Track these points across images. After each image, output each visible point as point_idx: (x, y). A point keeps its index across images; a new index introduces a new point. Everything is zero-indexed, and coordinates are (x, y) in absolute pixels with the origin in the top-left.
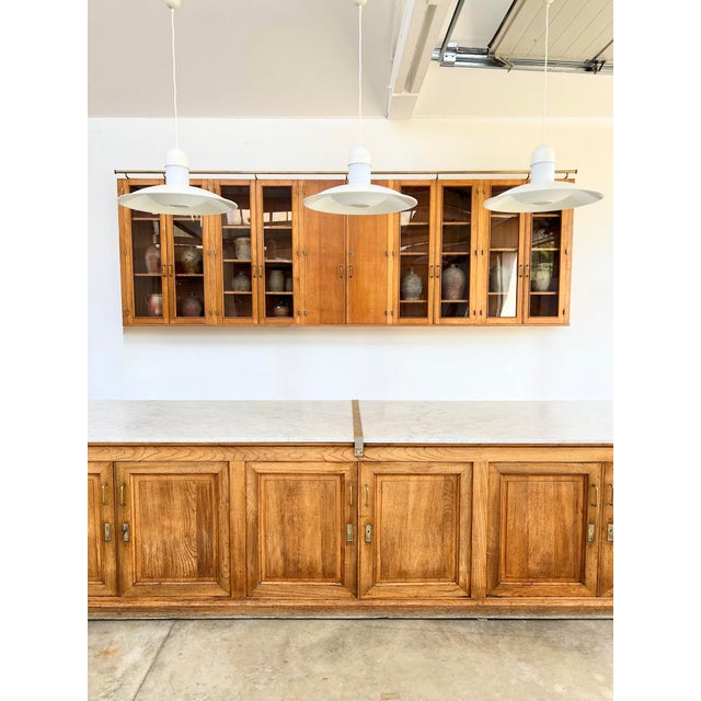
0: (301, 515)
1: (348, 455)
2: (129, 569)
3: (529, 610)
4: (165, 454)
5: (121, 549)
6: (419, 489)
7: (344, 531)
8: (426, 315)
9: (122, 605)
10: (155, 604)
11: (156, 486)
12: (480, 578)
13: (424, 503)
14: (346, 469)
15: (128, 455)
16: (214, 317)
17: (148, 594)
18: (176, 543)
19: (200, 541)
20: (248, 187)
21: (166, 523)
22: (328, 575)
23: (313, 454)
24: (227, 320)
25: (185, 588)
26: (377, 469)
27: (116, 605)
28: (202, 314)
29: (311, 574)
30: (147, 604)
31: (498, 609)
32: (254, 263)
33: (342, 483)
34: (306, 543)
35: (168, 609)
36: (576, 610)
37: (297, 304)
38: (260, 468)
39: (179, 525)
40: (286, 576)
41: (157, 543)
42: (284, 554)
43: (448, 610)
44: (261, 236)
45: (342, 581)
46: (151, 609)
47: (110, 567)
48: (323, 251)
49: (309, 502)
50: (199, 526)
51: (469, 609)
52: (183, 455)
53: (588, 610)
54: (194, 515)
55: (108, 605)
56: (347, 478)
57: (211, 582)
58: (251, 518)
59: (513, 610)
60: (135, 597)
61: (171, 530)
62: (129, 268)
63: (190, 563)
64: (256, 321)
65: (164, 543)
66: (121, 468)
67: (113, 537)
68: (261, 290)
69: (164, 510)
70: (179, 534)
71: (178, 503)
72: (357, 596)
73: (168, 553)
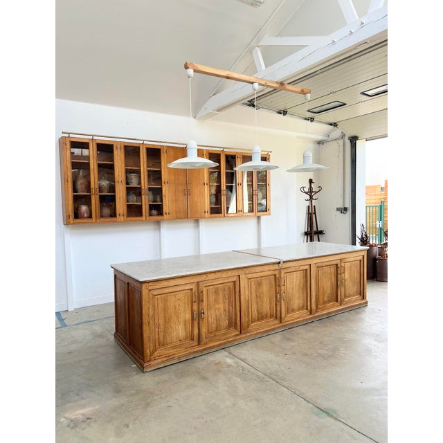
0: (262, 294)
1: (277, 267)
2: (204, 330)
3: (326, 314)
4: (218, 275)
5: (201, 322)
6: (297, 276)
7: (276, 297)
8: (221, 213)
9: (202, 348)
10: (215, 344)
11: (213, 290)
12: (314, 307)
13: (298, 283)
14: (277, 273)
15: (204, 278)
16: (122, 217)
17: (211, 340)
18: (221, 315)
19: (229, 312)
20: (139, 147)
21: (217, 306)
22: (271, 316)
23: (267, 268)
24: (129, 219)
25: (225, 334)
26: (286, 271)
27: (200, 348)
28: (115, 216)
29: (266, 317)
30: (212, 344)
31: (319, 316)
32: (143, 188)
33: (275, 278)
34: (265, 305)
35: (220, 345)
36: (337, 311)
37: (165, 209)
38: (250, 276)
39: (221, 306)
40: (258, 320)
41: (214, 316)
42: (258, 311)
43: (307, 320)
44: (146, 174)
45: (276, 318)
46: (214, 347)
47: (196, 332)
48: (176, 182)
49: (265, 288)
50: (229, 306)
51: (312, 318)
52: (224, 275)
53: (340, 310)
54: (227, 301)
55: (195, 350)
56: (277, 276)
57: (232, 329)
58: (247, 298)
59: (323, 315)
60: (206, 344)
61: (219, 309)
62: (70, 190)
63: (225, 323)
64: (144, 219)
65: (216, 316)
66: (202, 286)
67: (197, 317)
68: (147, 201)
69: (216, 301)
70: (222, 311)
71: (221, 296)
72: (281, 322)
73: (217, 320)
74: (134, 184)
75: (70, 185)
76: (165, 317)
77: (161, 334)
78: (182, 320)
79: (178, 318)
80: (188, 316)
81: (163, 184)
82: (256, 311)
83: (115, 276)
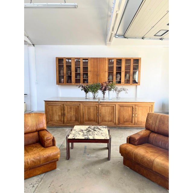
0: (91, 112)
1: (97, 103)
2: (66, 120)
3: (124, 127)
4: (71, 103)
5: (64, 117)
6: (108, 108)
7: (97, 114)
11: (69, 108)
12: (117, 122)
13: (109, 110)
14: (97, 105)
15: (65, 103)
16: (73, 83)
17: (68, 124)
19: (76, 116)
20: (80, 59)
21: (71, 113)
22: (94, 121)
23: (92, 103)
24: (76, 84)
26: (102, 105)
27: (64, 125)
28: (71, 83)
29: (92, 121)
31: (119, 126)
32: (81, 73)
33: (97, 107)
34: (91, 116)
35: (71, 126)
36: (131, 127)
37: (89, 81)
38: (84, 105)
39: (73, 113)
40: (88, 121)
41: (69, 116)
42: (88, 118)
43: (112, 126)
44: (82, 68)
45: (96, 122)
46: (68, 126)
47: (62, 119)
48: (94, 71)
49: (92, 110)
51: (115, 126)
52: (73, 103)
53: (133, 127)
54: (75, 112)
57: (77, 122)
58: (83, 112)
59: (122, 126)
60: (66, 124)
61: (71, 114)
62: (58, 74)
63: (74, 119)
66: (64, 105)
67: (63, 115)
68: (82, 78)
69: (70, 111)
70: (73, 115)
71: (72, 110)
72: (98, 124)
73: (71, 117)
75: (58, 72)
76: (52, 113)
77: (51, 118)
78: (58, 114)
79: (56, 114)
80: (60, 114)
81: (88, 72)
82: (87, 118)
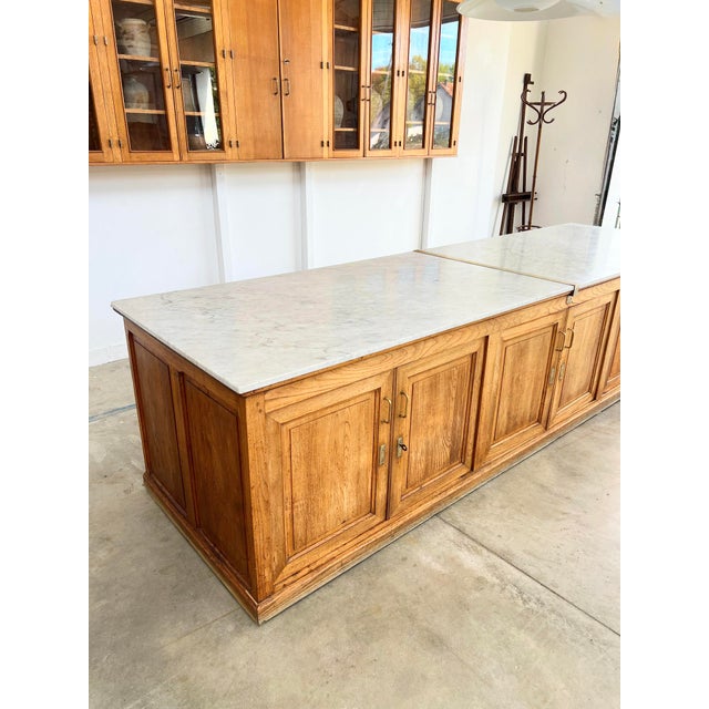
0: (525, 373)
2: (399, 485)
4: (442, 343)
5: (394, 468)
6: (590, 322)
7: (547, 376)
8: (357, 147)
9: (394, 527)
10: (420, 509)
11: (427, 383)
12: (603, 384)
13: (589, 334)
14: (560, 318)
15: (409, 356)
16: (116, 151)
17: (414, 502)
18: (436, 441)
19: (454, 428)
21: (431, 422)
22: (531, 419)
24: (136, 156)
25: (443, 480)
26: (577, 311)
27: (390, 529)
29: (522, 423)
30: (415, 513)
31: (607, 402)
32: (166, 65)
33: (555, 332)
34: (524, 397)
35: (431, 509)
37: (228, 132)
38: (507, 334)
39: (440, 419)
40: (507, 433)
41: (422, 446)
42: (509, 413)
45: (540, 421)
46: (418, 516)
47: (382, 493)
48: (253, 54)
49: (531, 358)
50: (455, 414)
51: (594, 409)
52: (455, 340)
54: (452, 404)
55: (381, 534)
56: (559, 326)
57: (457, 465)
60: (402, 513)
61: (434, 427)
63: (443, 454)
64: (176, 157)
65: (427, 444)
66: (401, 374)
67: (387, 455)
68: (180, 109)
69: (431, 408)
70: (439, 429)
71: (441, 396)
72: (546, 428)
73: (429, 453)
74: (140, 51)
76: (309, 475)
77: (299, 521)
78: (350, 473)
79: (341, 469)
80: (366, 459)
81: (220, 58)
82: (505, 416)
83: (130, 336)
